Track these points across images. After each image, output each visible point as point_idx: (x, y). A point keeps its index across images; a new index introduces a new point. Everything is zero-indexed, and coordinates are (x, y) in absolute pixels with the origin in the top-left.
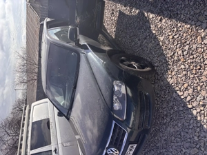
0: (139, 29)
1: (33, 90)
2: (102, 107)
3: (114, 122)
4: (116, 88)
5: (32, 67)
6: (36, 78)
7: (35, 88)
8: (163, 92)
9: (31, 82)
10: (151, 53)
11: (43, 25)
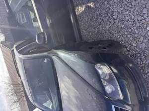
0: (91, 20)
1: (24, 105)
2: (94, 95)
3: (113, 106)
4: (100, 72)
5: (18, 88)
6: (23, 95)
7: (26, 103)
8: (139, 60)
9: (21, 100)
10: (111, 33)
11: (13, 50)
